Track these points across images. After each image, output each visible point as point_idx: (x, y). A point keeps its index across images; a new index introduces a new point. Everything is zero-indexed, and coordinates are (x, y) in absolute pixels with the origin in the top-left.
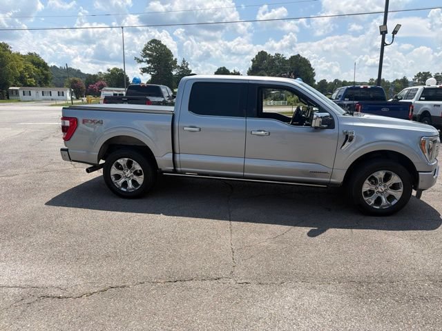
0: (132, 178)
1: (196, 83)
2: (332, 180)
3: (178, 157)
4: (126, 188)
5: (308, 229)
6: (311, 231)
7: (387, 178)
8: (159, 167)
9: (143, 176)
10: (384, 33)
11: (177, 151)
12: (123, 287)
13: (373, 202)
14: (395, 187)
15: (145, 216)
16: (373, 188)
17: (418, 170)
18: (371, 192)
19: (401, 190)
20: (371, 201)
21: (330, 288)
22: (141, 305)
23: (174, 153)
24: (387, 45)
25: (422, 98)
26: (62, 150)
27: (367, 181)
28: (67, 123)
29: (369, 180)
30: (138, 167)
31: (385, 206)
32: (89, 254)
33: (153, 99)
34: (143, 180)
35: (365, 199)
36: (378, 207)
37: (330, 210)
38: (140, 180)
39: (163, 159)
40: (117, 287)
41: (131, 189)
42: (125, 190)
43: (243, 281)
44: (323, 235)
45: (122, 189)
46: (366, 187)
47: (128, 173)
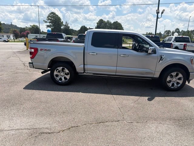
0: (64, 76)
1: (95, 32)
2: (154, 76)
3: (86, 67)
4: (61, 81)
5: (147, 98)
6: (148, 98)
7: (177, 75)
8: (77, 71)
9: (69, 75)
10: (158, 13)
11: (86, 63)
12: (77, 126)
13: (171, 85)
14: (180, 79)
15: (73, 93)
16: (171, 79)
17: (190, 72)
18: (170, 81)
19: (182, 80)
20: (170, 85)
21: (167, 122)
22: (89, 134)
23: (84, 64)
24: (159, 18)
25: (174, 41)
26: (29, 63)
27: (169, 77)
28: (33, 50)
29: (170, 76)
30: (67, 71)
31: (176, 87)
32: (55, 112)
33: (60, 39)
34: (69, 77)
35: (168, 84)
36: (173, 88)
37: (152, 89)
38: (68, 77)
39: (79, 67)
40: (74, 127)
41: (63, 81)
42: (61, 82)
43: (130, 122)
44: (154, 100)
45: (59, 81)
46: (169, 79)
47: (62, 74)
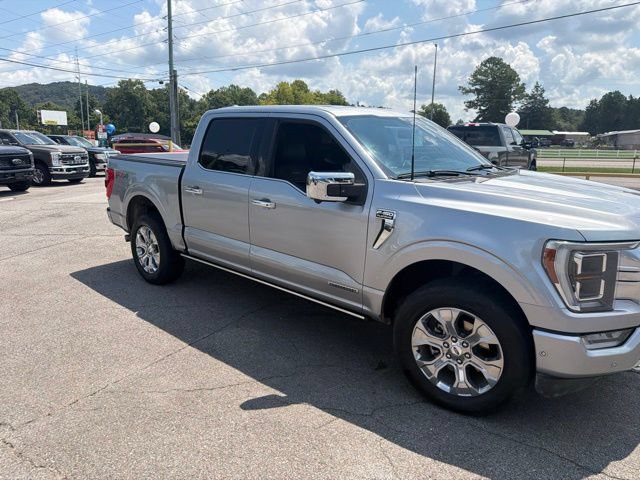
3: (187, 232)
8: (173, 244)
11: (186, 222)
13: (436, 373)
17: (531, 323)
19: (500, 363)
23: (183, 225)
26: (108, 209)
27: (420, 324)
29: (425, 324)
30: (155, 240)
34: (159, 259)
36: (447, 388)
41: (151, 270)
42: (147, 270)
45: (145, 268)
46: (420, 336)
